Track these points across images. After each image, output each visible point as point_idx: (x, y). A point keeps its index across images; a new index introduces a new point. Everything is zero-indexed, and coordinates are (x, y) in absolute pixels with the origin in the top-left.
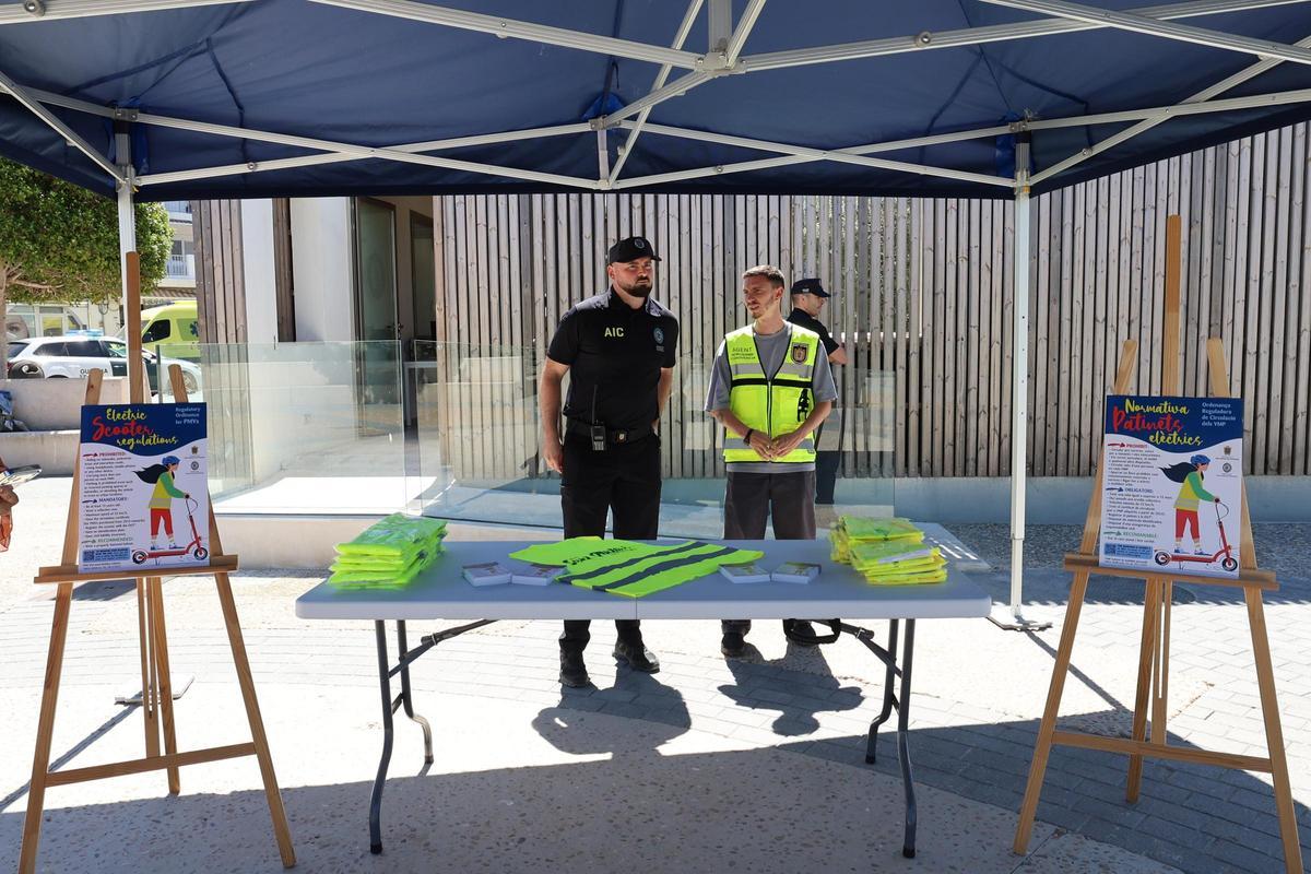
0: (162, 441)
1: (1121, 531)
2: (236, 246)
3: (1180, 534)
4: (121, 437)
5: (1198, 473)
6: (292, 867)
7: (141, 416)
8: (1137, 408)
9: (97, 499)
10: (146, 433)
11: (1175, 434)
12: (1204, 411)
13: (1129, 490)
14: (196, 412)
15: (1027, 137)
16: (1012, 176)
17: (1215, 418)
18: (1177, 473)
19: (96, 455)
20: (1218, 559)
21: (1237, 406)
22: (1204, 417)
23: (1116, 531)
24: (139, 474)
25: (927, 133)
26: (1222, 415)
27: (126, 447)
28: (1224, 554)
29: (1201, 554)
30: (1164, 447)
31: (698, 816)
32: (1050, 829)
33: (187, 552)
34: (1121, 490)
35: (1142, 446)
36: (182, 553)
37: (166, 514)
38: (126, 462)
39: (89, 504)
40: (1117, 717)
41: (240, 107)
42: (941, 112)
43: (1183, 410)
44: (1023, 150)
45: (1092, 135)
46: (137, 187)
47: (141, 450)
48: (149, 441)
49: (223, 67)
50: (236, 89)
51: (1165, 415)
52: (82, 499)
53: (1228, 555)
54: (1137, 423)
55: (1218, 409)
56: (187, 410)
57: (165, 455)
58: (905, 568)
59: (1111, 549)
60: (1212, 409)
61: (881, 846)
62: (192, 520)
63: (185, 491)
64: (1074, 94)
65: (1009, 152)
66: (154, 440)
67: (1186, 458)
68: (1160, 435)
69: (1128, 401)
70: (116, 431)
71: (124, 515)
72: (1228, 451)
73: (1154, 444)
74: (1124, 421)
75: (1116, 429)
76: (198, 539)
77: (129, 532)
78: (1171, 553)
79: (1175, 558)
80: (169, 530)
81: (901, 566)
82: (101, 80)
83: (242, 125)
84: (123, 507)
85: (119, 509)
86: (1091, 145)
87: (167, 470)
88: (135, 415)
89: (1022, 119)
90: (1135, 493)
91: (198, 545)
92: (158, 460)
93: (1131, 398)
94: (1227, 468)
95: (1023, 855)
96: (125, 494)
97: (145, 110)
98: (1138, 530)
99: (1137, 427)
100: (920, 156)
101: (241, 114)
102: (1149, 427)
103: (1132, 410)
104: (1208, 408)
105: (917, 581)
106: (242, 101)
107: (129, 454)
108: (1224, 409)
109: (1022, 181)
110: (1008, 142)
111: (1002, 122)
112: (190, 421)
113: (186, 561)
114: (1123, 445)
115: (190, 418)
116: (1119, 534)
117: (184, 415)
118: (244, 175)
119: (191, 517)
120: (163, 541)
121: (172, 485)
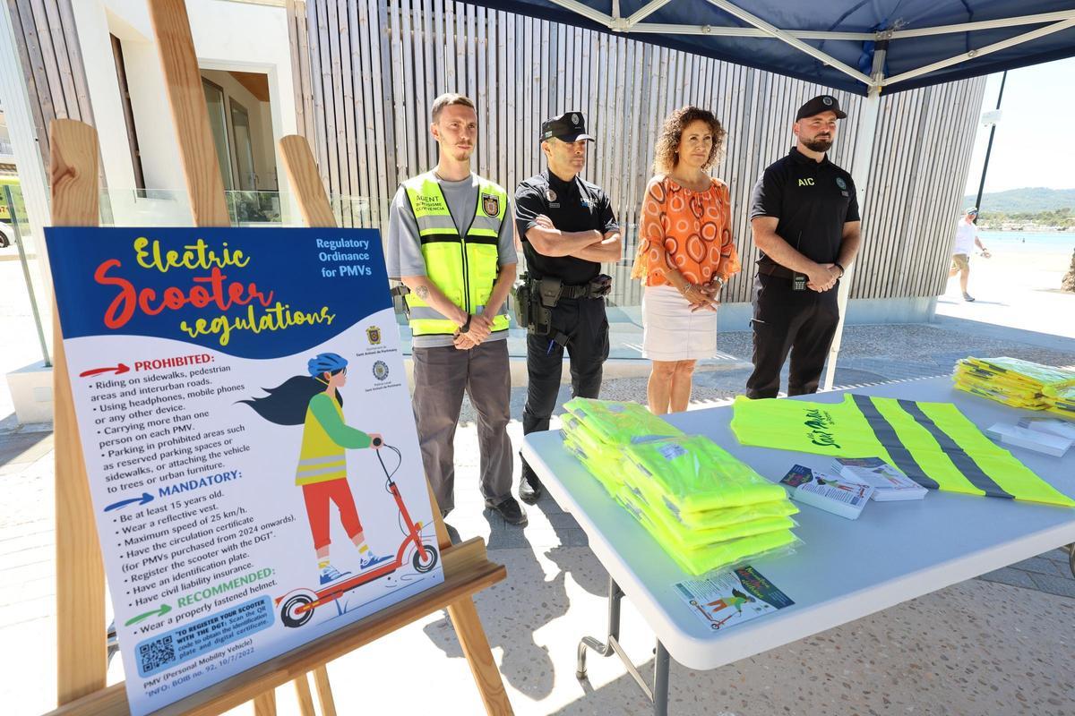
0: (299, 318)
7: (236, 258)
9: (152, 490)
10: (255, 302)
14: (360, 250)
15: (885, 45)
16: (869, 74)
19: (122, 369)
24: (257, 405)
25: (831, 29)
27: (210, 341)
33: (398, 563)
36: (389, 570)
37: (339, 490)
38: (216, 380)
39: (125, 510)
44: (879, 57)
47: (248, 346)
48: (266, 321)
52: (100, 498)
56: (342, 244)
57: (314, 353)
62: (396, 493)
63: (371, 430)
65: (869, 56)
66: (279, 317)
70: (173, 299)
71: (238, 519)
76: (415, 529)
77: (258, 556)
80: (353, 527)
84: (232, 496)
85: (223, 505)
87: (324, 388)
88: (219, 255)
89: (889, 29)
91: (418, 543)
92: (297, 365)
96: (230, 463)
107: (221, 358)
109: (877, 81)
110: (870, 47)
111: (872, 30)
112: (353, 271)
113: (401, 584)
115: (352, 264)
117: (337, 257)
119: (392, 484)
120: (345, 556)
121: (340, 421)
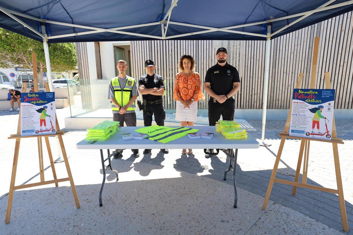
0: (43, 102)
1: (296, 126)
2: (86, 57)
3: (313, 127)
4: (32, 101)
5: (320, 110)
6: (79, 208)
7: (37, 96)
8: (302, 92)
9: (26, 117)
10: (38, 100)
11: (313, 99)
12: (323, 93)
13: (299, 115)
14: (52, 95)
15: (271, 24)
16: (266, 34)
17: (326, 95)
18: (313, 111)
19: (25, 106)
20: (325, 135)
21: (333, 91)
22: (323, 95)
23: (294, 126)
24: (37, 110)
25: (245, 24)
26: (328, 94)
27: (33, 104)
28: (327, 133)
29: (320, 133)
30: (310, 103)
31: (181, 195)
32: (272, 202)
34: (296, 115)
35: (303, 103)
36: (49, 131)
37: (44, 121)
38: (33, 108)
39: (23, 118)
40: (289, 170)
41: (72, 18)
42: (248, 17)
43: (316, 93)
44: (269, 27)
45: (288, 21)
46: (48, 39)
47: (37, 104)
48: (39, 102)
49: (64, 6)
50: (69, 13)
51: (310, 94)
52: (21, 117)
53: (328, 134)
54: (302, 96)
55: (328, 92)
56: (49, 94)
57: (44, 106)
58: (236, 135)
59: (293, 131)
60: (325, 92)
61: (227, 206)
62: (51, 122)
63: (49, 115)
64: (284, 10)
65: (266, 28)
66: (41, 102)
67: (316, 106)
68: (309, 100)
69: (300, 91)
70: (30, 99)
71: (33, 121)
72: (329, 104)
73: (307, 102)
74: (298, 96)
75: (296, 98)
76: (53, 127)
77: (34, 125)
78: (311, 132)
79: (312, 134)
80: (45, 125)
81: (235, 134)
82: (31, 9)
83: (73, 23)
84: (33, 119)
85: (32, 120)
86: (288, 24)
87: (44, 110)
89: (269, 19)
90: (300, 116)
91: (53, 129)
92: (42, 107)
93: (301, 90)
94: (329, 109)
95: (265, 210)
96: (33, 116)
97: (48, 20)
98: (301, 126)
99: (302, 97)
100: (243, 29)
101: (72, 21)
102: (306, 98)
103: (301, 93)
104: (323, 92)
105: (239, 138)
106: (72, 17)
107: (34, 105)
108: (329, 92)
109: (269, 35)
110: (265, 26)
111: (264, 20)
112: (50, 97)
113: (50, 133)
114: (298, 103)
115: (50, 96)
116: (295, 127)
117: (49, 95)
118: (75, 36)
119: (51, 121)
120: (43, 128)
121: (46, 113)
